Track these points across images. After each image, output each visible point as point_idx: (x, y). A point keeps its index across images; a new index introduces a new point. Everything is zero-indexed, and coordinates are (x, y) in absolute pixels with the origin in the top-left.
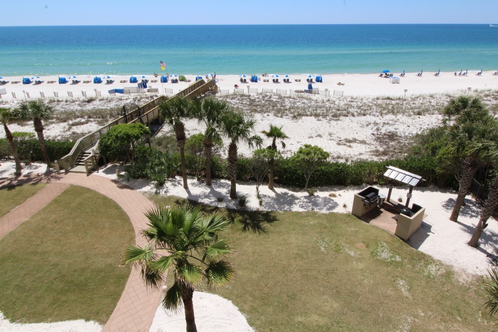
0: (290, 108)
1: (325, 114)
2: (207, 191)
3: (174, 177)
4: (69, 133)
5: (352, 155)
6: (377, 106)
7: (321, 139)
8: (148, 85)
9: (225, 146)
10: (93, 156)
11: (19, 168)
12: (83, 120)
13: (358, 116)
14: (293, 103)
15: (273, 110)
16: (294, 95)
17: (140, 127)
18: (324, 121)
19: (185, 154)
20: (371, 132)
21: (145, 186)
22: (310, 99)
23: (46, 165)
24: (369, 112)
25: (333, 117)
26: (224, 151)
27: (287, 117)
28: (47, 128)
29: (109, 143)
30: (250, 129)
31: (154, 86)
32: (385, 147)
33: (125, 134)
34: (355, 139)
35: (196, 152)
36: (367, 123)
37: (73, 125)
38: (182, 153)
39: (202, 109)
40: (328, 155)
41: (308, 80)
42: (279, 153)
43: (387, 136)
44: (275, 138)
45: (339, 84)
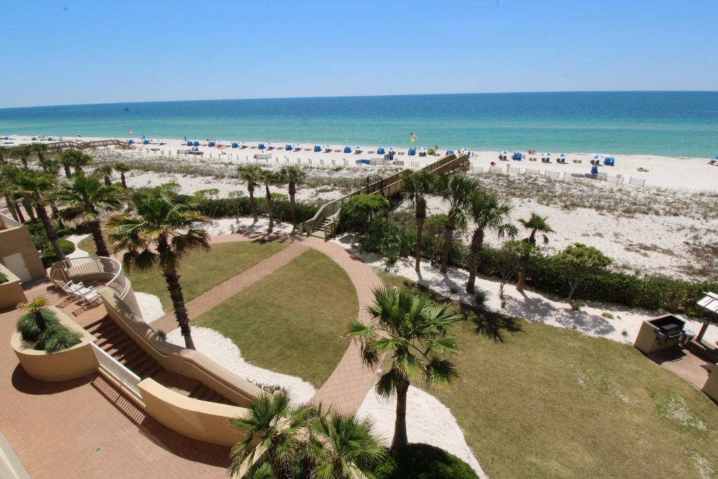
0: (561, 195)
1: (612, 208)
2: (440, 278)
3: (406, 257)
4: (315, 199)
5: (647, 267)
6: (699, 204)
7: (601, 240)
8: (394, 157)
9: (469, 231)
10: (332, 224)
11: (271, 225)
12: (329, 188)
13: (665, 215)
14: (566, 189)
15: (537, 195)
16: (569, 178)
17: (381, 199)
18: (609, 217)
19: (422, 234)
20: (685, 239)
21: (376, 261)
22: (592, 186)
23: (293, 226)
24: (684, 212)
25: (624, 212)
26: (467, 237)
27: (555, 206)
28: (298, 192)
29: (349, 212)
30: (503, 215)
31: (400, 158)
32: (704, 263)
33: (365, 205)
34: (656, 247)
35: (434, 233)
36: (679, 227)
37: (320, 191)
38: (420, 233)
39: (449, 187)
40: (610, 262)
41: (592, 162)
42: (538, 249)
43: (710, 249)
44: (535, 229)
45: (641, 169)
